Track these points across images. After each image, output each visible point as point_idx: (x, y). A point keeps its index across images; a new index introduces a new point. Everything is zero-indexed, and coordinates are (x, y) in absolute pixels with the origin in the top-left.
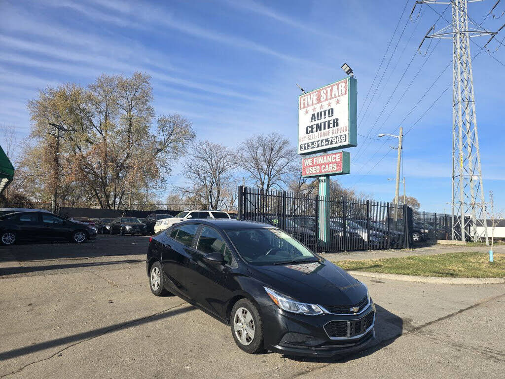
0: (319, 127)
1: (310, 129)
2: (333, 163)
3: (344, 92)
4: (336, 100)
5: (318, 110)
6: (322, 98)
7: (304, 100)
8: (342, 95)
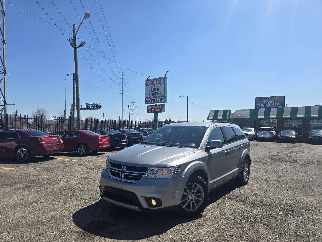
0: (154, 94)
1: (150, 94)
2: (159, 108)
3: (163, 82)
4: (160, 84)
5: (153, 87)
6: (155, 83)
7: (148, 82)
8: (162, 83)
